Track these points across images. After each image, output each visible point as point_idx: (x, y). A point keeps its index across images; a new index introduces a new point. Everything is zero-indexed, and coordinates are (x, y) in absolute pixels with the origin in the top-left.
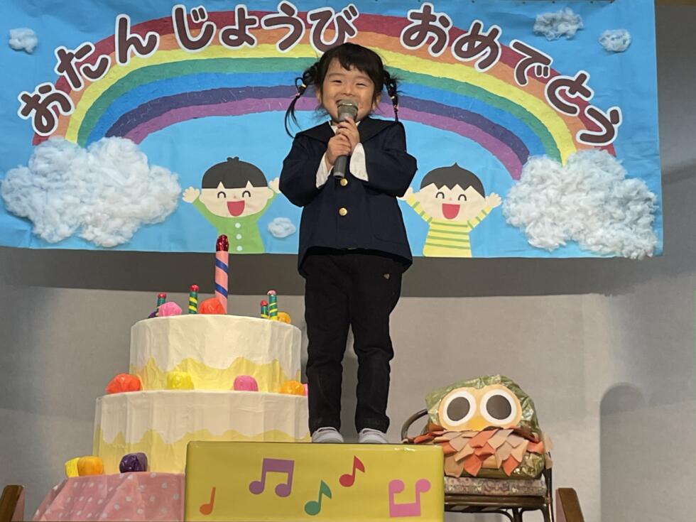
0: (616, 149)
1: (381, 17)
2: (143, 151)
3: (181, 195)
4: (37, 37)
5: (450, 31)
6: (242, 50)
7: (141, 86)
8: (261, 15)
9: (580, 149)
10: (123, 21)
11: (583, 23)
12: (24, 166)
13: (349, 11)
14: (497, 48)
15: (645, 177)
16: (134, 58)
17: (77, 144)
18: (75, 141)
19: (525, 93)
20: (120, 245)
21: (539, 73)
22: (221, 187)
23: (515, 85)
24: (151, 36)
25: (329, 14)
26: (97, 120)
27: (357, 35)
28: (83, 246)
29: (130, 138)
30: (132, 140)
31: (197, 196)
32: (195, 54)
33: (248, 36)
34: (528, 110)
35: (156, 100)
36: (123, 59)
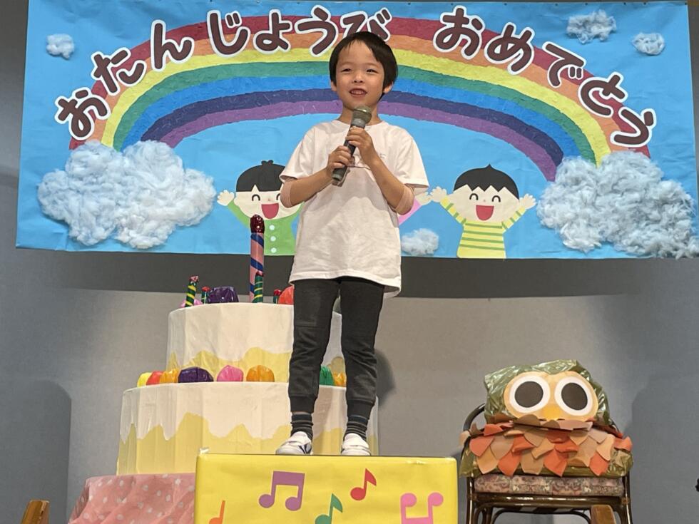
0: (651, 150)
1: (414, 20)
2: (177, 154)
3: (216, 198)
4: (74, 43)
5: (482, 34)
6: (275, 54)
7: (176, 92)
8: (294, 19)
9: (614, 151)
10: (159, 27)
11: (618, 25)
13: (385, 19)
14: (530, 50)
15: (681, 178)
16: (170, 64)
17: (113, 148)
18: (111, 145)
19: (557, 94)
20: (155, 247)
21: (572, 75)
22: (255, 190)
23: (549, 87)
24: (186, 42)
25: (362, 18)
26: (133, 124)
27: (390, 39)
28: (118, 248)
29: (165, 142)
30: (168, 144)
31: (232, 199)
32: (229, 59)
33: (281, 40)
34: (562, 112)
35: (191, 105)
36: (159, 65)
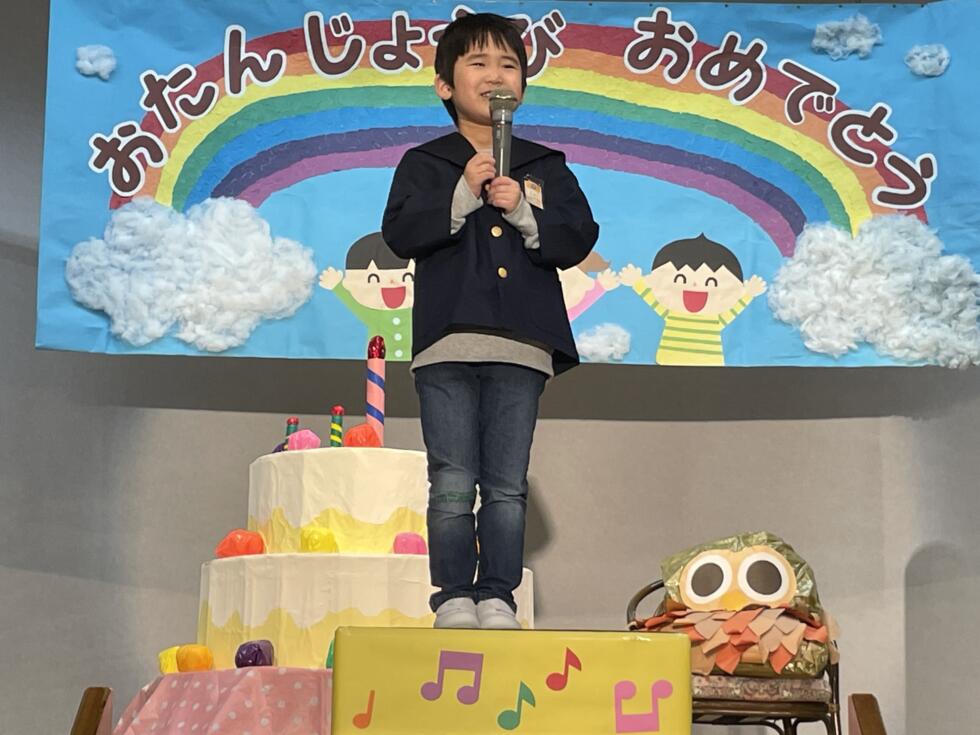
0: (929, 212)
1: (598, 28)
2: (263, 217)
3: (317, 279)
4: (116, 57)
5: (693, 47)
6: (401, 74)
7: (260, 125)
8: (428, 25)
9: (876, 214)
10: (236, 35)
11: (883, 36)
12: (98, 238)
13: (552, 19)
14: (761, 70)
15: (970, 252)
16: (251, 86)
17: (171, 208)
18: (169, 204)
19: (798, 133)
20: (231, 349)
21: (820, 107)
22: (373, 267)
23: (786, 123)
24: (274, 56)
25: (525, 23)
26: (200, 174)
27: (564, 54)
28: (181, 351)
29: (247, 200)
30: (249, 201)
31: (338, 282)
32: (335, 81)
33: (410, 55)
34: (804, 159)
35: (282, 145)
36: (236, 88)
